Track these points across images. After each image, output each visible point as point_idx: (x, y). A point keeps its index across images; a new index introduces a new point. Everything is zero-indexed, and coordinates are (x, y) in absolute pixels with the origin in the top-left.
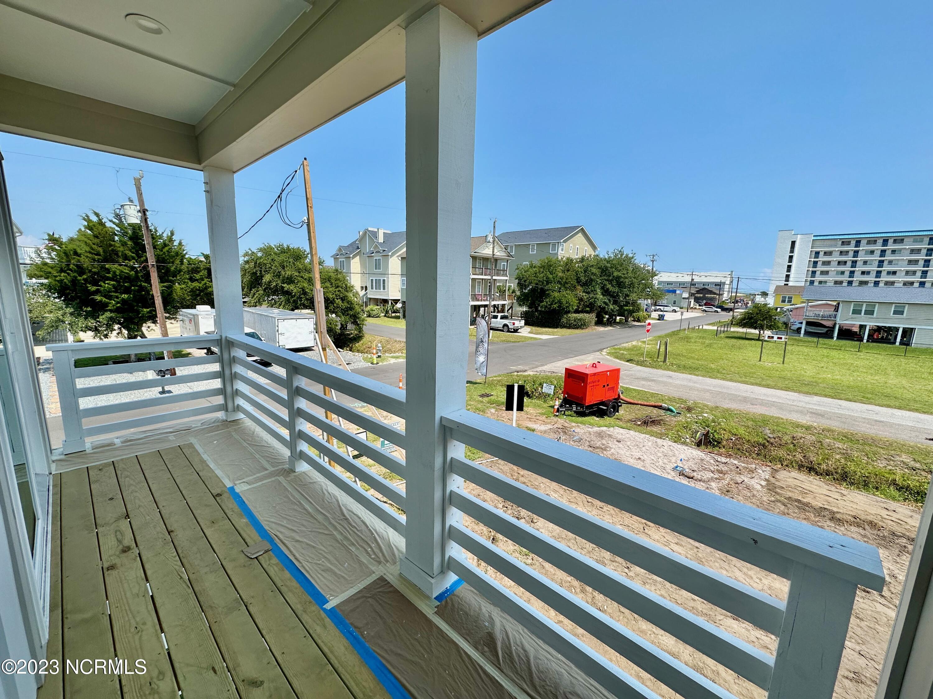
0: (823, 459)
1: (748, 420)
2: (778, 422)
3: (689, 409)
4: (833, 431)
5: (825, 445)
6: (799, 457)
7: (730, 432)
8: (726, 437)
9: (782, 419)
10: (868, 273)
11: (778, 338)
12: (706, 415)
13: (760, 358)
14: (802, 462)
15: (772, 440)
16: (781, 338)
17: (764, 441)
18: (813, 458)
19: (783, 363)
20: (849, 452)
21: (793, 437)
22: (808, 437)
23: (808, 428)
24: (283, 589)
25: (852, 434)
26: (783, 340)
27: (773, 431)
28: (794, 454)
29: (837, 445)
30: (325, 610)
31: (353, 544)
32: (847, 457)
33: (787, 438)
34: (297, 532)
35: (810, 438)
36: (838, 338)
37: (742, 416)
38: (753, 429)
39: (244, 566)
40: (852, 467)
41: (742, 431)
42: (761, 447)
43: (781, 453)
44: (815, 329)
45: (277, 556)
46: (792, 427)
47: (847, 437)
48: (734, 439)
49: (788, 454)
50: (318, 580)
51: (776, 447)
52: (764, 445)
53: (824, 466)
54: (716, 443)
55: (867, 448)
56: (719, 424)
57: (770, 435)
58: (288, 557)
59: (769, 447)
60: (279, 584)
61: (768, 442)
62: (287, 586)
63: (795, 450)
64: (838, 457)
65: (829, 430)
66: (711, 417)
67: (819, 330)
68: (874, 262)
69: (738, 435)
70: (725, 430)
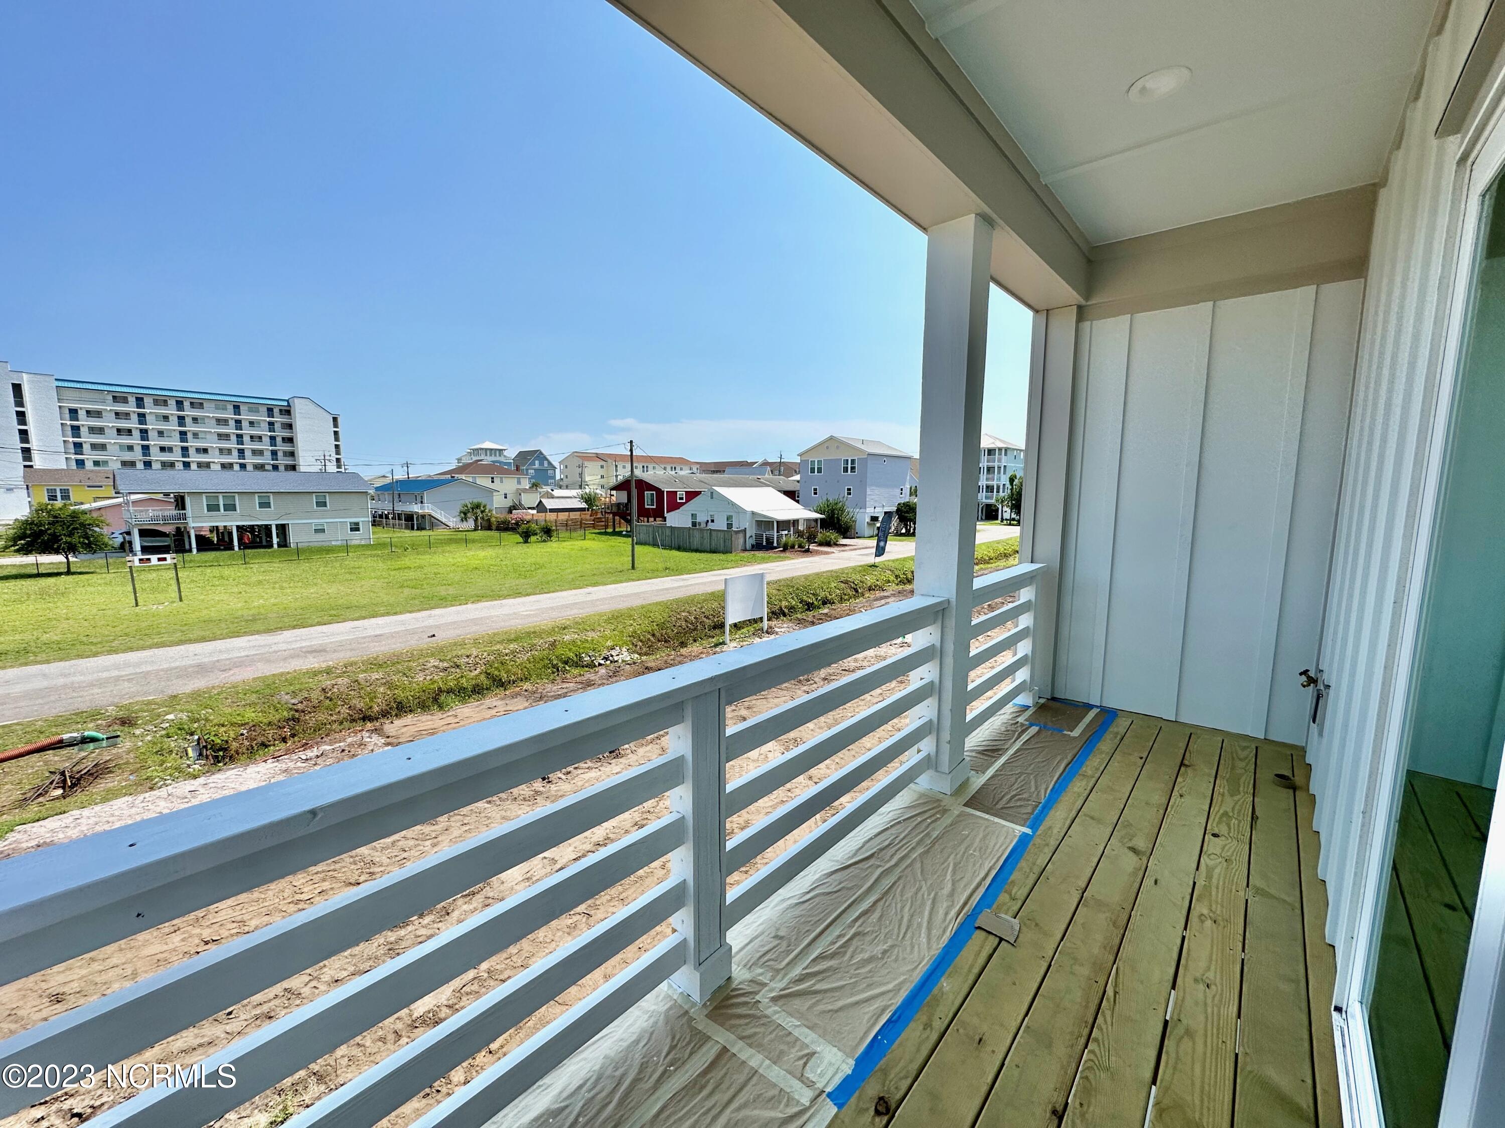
0: (371, 700)
1: (245, 694)
2: (289, 679)
3: (126, 722)
4: (356, 663)
5: (362, 682)
6: (345, 710)
7: (232, 724)
8: (232, 735)
9: (288, 673)
10: (171, 449)
11: (159, 559)
12: (171, 717)
13: (136, 600)
14: (351, 716)
15: (300, 707)
16: (165, 559)
17: (292, 713)
18: (359, 704)
19: (181, 600)
20: (388, 679)
21: (323, 690)
22: (340, 681)
23: (328, 671)
24: (1037, 870)
25: (375, 659)
26: (169, 561)
27: (294, 694)
28: (337, 710)
29: (373, 678)
30: (1034, 833)
31: (928, 834)
32: (390, 685)
33: (316, 695)
34: (936, 894)
35: (343, 681)
36: (199, 550)
37: (234, 693)
38: (264, 703)
39: (1037, 925)
40: (401, 694)
41: (250, 715)
42: (291, 723)
43: (322, 717)
44: (152, 542)
45: (996, 896)
46: (309, 678)
47: (375, 664)
48: (245, 732)
49: (331, 715)
50: (1003, 847)
51: (310, 713)
52: (293, 719)
53: (376, 709)
54: (221, 753)
55: (400, 667)
56: (207, 720)
57: (293, 701)
58: (990, 885)
59: (302, 718)
60: (1032, 878)
61: (297, 711)
62: (1031, 869)
63: (335, 706)
64: (382, 689)
65: (351, 665)
66: (184, 716)
67: (159, 541)
68: (173, 434)
69: (247, 723)
70: (223, 725)
